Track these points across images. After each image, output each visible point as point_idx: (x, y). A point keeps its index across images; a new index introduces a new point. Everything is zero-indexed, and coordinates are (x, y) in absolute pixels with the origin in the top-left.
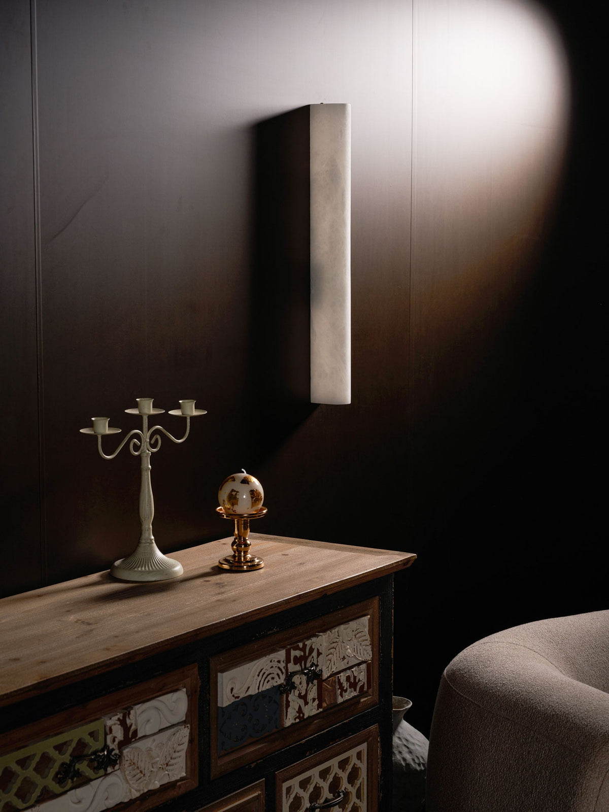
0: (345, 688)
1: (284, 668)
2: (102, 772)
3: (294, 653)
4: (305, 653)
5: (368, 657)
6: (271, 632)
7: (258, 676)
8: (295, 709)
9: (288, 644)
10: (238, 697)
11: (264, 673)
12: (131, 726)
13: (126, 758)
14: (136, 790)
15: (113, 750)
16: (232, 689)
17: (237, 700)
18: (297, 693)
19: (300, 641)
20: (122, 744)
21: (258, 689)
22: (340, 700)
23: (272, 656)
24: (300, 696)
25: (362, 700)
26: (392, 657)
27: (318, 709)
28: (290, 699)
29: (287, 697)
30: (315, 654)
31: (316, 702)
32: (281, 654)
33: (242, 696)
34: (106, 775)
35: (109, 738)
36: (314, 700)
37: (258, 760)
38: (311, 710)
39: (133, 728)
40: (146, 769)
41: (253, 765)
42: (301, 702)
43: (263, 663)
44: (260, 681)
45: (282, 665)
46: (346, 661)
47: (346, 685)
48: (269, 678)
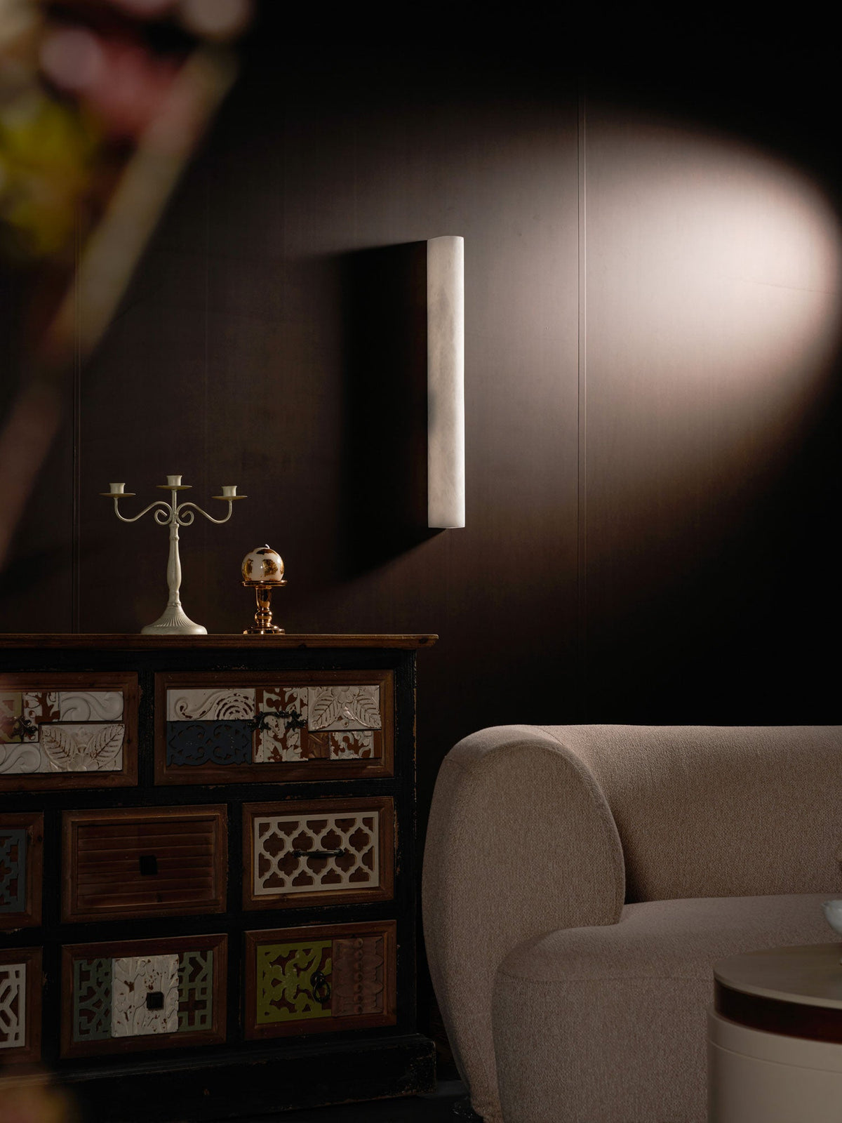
0: (341, 747)
1: (253, 705)
2: (17, 738)
3: (266, 695)
4: (283, 698)
5: (378, 724)
6: (237, 668)
7: (218, 704)
8: (269, 749)
9: (261, 686)
10: (190, 717)
11: (226, 704)
12: (52, 706)
13: (45, 734)
14: (58, 767)
15: (29, 721)
16: (182, 708)
17: (188, 719)
18: (271, 734)
19: (277, 686)
20: (42, 721)
21: (218, 716)
22: (333, 757)
23: (237, 691)
24: (275, 737)
25: (369, 767)
26: (415, 735)
27: (302, 757)
28: (261, 737)
29: (258, 735)
30: (297, 703)
31: (299, 750)
32: (251, 692)
33: (195, 716)
34: (22, 742)
35: (27, 711)
36: (296, 747)
37: (220, 784)
38: (292, 755)
39: (55, 709)
40: (71, 751)
41: (211, 787)
42: (279, 745)
43: (226, 694)
44: (220, 710)
45: (251, 702)
46: (343, 722)
47: (343, 745)
48: (232, 709)
